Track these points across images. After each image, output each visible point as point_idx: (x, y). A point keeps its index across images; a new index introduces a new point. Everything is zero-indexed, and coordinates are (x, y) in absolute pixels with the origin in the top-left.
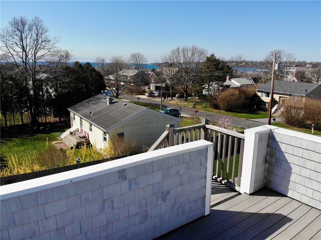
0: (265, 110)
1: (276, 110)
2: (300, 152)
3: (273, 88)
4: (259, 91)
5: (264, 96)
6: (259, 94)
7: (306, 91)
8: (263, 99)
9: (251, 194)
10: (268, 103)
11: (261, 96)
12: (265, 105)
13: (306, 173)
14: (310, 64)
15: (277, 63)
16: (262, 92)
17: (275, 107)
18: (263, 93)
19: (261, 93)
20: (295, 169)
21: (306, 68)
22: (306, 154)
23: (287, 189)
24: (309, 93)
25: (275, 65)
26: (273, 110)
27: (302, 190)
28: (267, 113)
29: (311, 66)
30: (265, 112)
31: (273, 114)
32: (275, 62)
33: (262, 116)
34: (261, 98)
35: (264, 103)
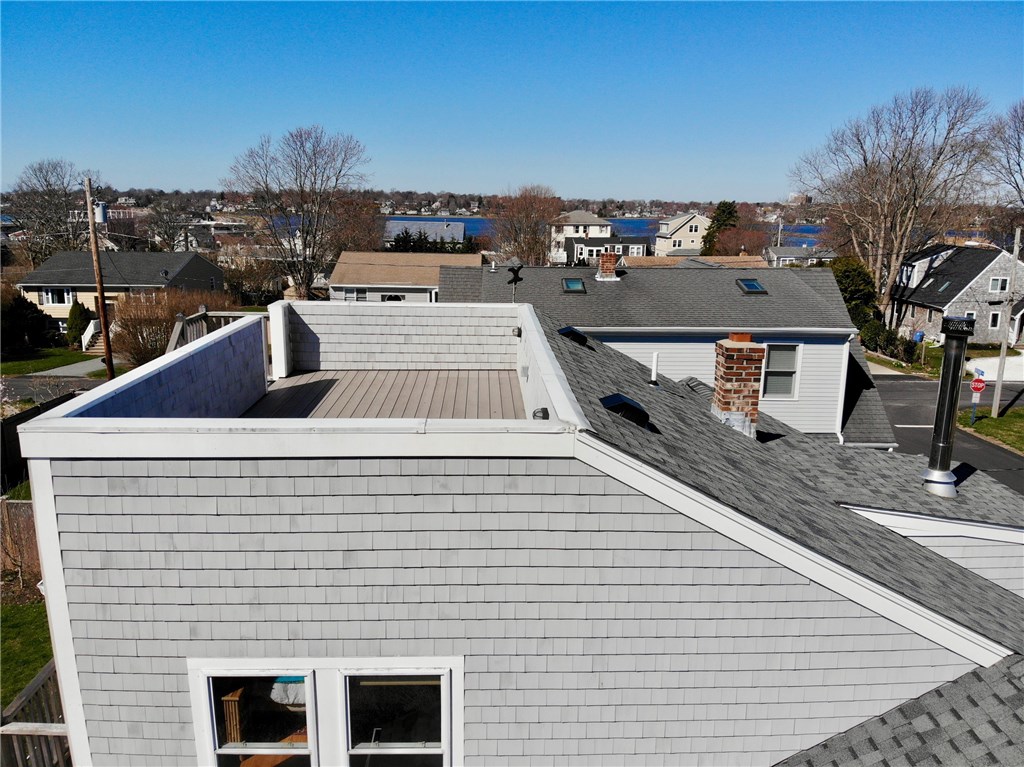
0: (61, 342)
1: (93, 336)
2: (324, 320)
3: (100, 272)
4: (28, 289)
5: (48, 302)
6: (32, 297)
7: (166, 273)
8: (47, 312)
9: (286, 377)
10: (64, 320)
11: (37, 303)
12: (58, 328)
13: (334, 338)
14: (130, 194)
15: (98, 205)
16: (38, 289)
17: (90, 330)
18: (44, 294)
19: (36, 294)
20: (322, 339)
21: (120, 207)
22: (331, 320)
23: (319, 362)
24: (174, 278)
25: (93, 209)
26: (86, 338)
27: (334, 357)
28: (70, 349)
29: (132, 201)
30: (62, 350)
31: (87, 349)
32: (93, 203)
33: (58, 360)
34: (40, 307)
35: (53, 322)
